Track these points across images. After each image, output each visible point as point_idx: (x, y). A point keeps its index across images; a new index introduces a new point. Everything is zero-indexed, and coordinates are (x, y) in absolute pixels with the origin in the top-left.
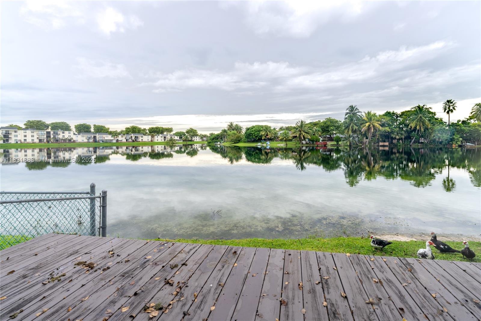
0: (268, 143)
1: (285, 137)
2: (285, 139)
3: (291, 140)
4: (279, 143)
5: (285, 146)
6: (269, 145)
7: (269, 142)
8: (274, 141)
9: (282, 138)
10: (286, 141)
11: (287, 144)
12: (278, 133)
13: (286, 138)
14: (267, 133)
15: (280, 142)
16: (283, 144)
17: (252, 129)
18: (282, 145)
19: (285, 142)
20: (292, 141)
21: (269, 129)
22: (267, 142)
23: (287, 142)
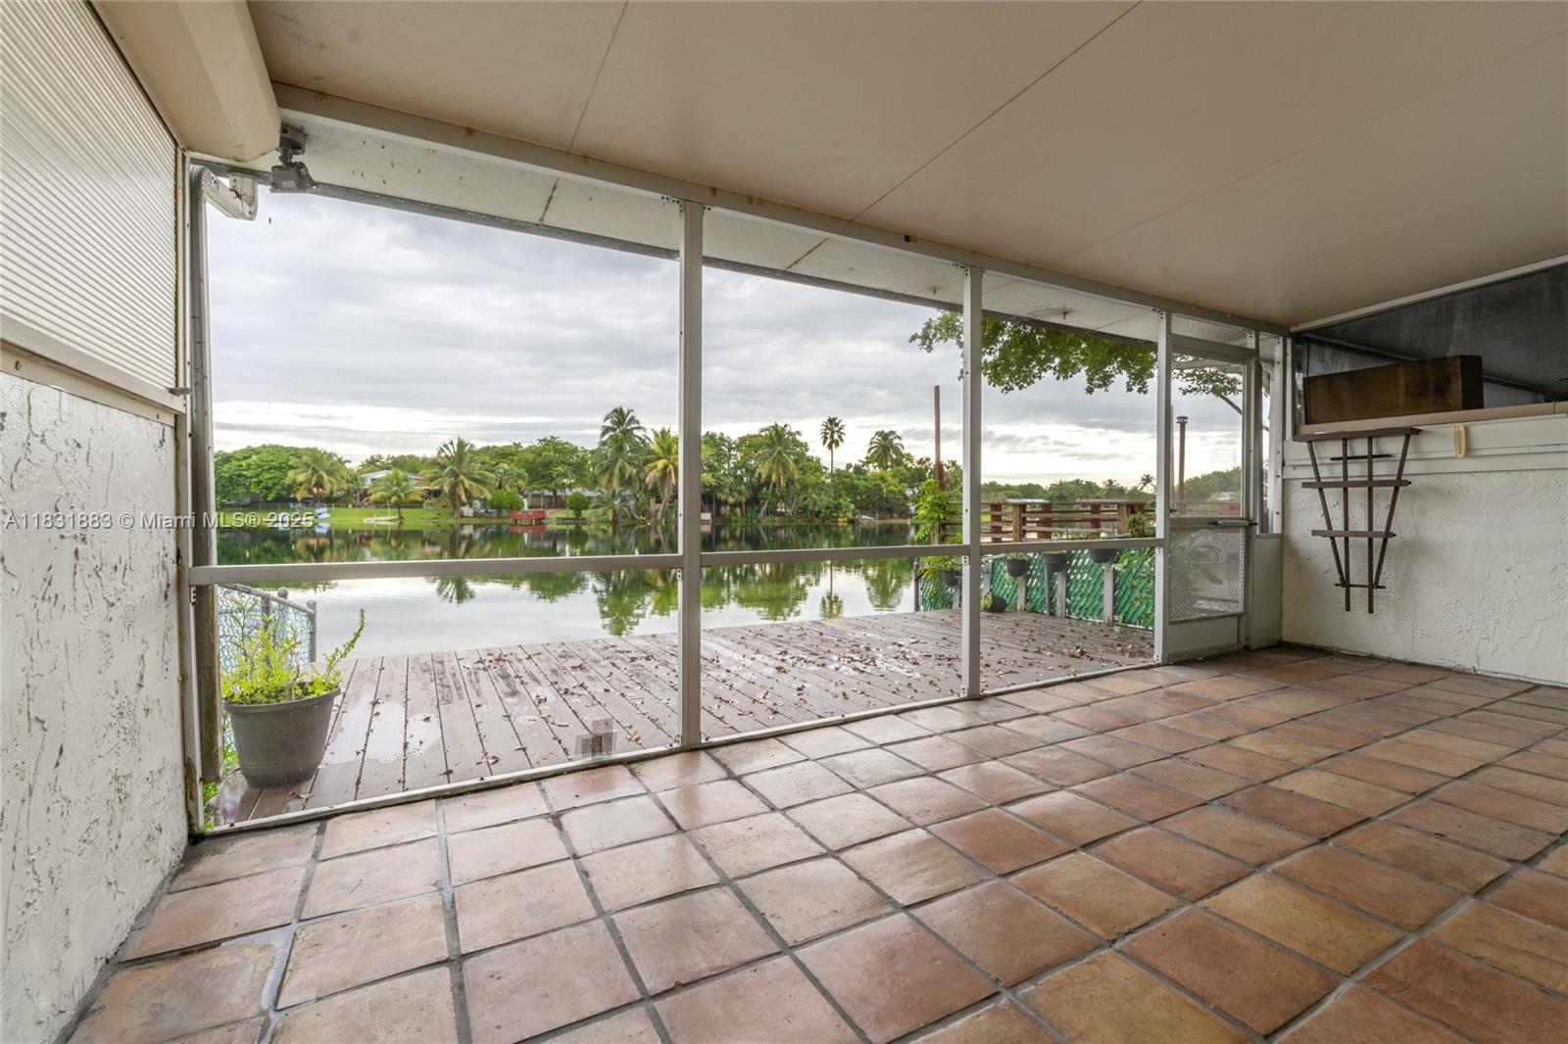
0: (323, 512)
1: (395, 493)
2: (394, 499)
3: (417, 505)
4: (371, 515)
5: (396, 524)
6: (324, 520)
7: (325, 509)
8: (347, 507)
9: (382, 497)
10: (398, 506)
11: (401, 518)
12: (363, 480)
13: (399, 496)
14: (321, 477)
15: (372, 509)
16: (388, 518)
17: (245, 458)
18: (384, 520)
19: (396, 510)
20: (421, 507)
21: (327, 464)
22: (318, 511)
23: (403, 510)
